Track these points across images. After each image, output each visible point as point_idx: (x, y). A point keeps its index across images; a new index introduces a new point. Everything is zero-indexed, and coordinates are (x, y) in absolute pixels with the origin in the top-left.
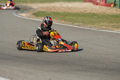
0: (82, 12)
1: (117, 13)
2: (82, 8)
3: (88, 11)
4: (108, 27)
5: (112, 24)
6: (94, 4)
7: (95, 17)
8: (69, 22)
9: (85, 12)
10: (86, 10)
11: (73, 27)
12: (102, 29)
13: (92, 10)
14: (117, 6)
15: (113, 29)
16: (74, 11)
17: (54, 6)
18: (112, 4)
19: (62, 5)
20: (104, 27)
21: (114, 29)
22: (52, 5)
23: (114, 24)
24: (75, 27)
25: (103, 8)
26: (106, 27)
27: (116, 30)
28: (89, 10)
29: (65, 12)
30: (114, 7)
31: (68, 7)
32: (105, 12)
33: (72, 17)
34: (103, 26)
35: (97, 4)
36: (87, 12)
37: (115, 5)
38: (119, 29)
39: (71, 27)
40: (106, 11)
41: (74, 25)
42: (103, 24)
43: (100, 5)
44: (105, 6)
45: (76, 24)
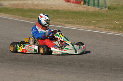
0: (47, 9)
1: (83, 10)
2: (50, 5)
3: (54, 8)
4: (62, 22)
5: (67, 20)
6: (66, 1)
7: (56, 13)
8: (27, 17)
9: (50, 9)
10: (53, 7)
11: (27, 22)
12: (55, 24)
13: (58, 7)
14: (86, 4)
15: (64, 24)
16: (40, 8)
17: (24, 3)
18: (82, 1)
19: (34, 2)
20: (57, 23)
21: (66, 24)
22: (24, 2)
23: (69, 20)
24: (29, 23)
25: (71, 5)
26: (59, 23)
27: (66, 26)
28: (55, 6)
29: (30, 8)
30: (84, 4)
31: (38, 4)
32: (70, 9)
33: (31, 13)
34: (57, 21)
35: (68, 2)
36: (52, 9)
37: (85, 2)
38: (70, 25)
39: (25, 22)
40: (73, 8)
41: (30, 20)
42: (58, 20)
43: (70, 2)
44: (76, 3)
45: (33, 19)
